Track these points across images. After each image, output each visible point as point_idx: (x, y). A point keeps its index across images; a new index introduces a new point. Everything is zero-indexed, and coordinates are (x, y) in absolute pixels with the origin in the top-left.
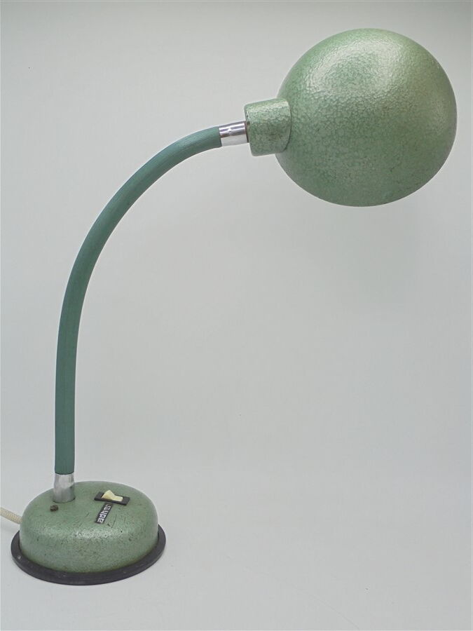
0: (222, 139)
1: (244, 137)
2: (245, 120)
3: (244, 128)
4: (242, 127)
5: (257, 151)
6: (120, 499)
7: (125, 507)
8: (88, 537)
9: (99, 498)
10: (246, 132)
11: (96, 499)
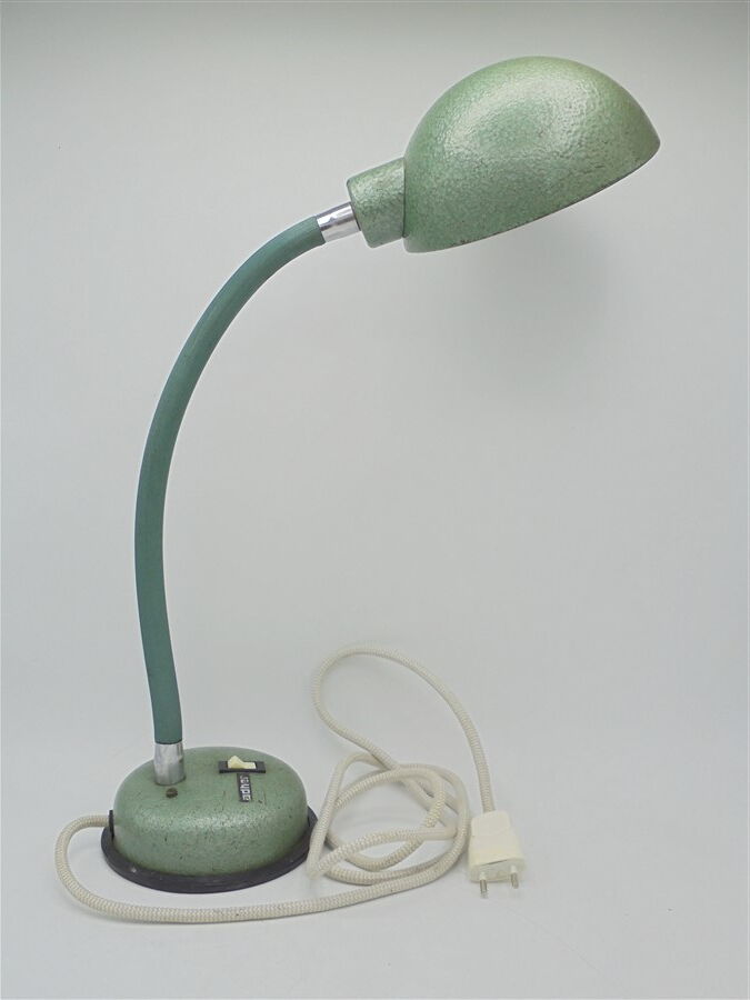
0: (323, 233)
1: (353, 224)
2: (349, 200)
3: (351, 212)
4: (348, 211)
5: (375, 239)
6: (252, 766)
7: (265, 775)
8: (240, 822)
9: (224, 770)
10: (354, 217)
11: (221, 772)
